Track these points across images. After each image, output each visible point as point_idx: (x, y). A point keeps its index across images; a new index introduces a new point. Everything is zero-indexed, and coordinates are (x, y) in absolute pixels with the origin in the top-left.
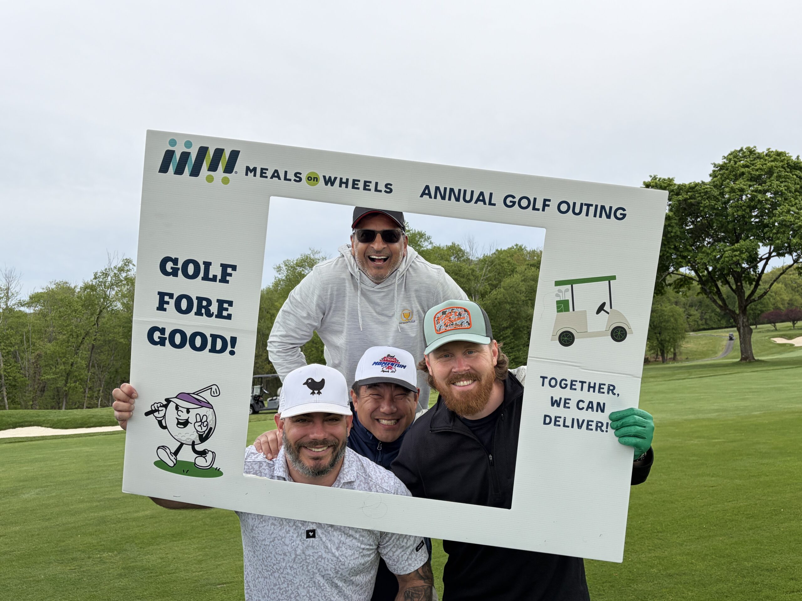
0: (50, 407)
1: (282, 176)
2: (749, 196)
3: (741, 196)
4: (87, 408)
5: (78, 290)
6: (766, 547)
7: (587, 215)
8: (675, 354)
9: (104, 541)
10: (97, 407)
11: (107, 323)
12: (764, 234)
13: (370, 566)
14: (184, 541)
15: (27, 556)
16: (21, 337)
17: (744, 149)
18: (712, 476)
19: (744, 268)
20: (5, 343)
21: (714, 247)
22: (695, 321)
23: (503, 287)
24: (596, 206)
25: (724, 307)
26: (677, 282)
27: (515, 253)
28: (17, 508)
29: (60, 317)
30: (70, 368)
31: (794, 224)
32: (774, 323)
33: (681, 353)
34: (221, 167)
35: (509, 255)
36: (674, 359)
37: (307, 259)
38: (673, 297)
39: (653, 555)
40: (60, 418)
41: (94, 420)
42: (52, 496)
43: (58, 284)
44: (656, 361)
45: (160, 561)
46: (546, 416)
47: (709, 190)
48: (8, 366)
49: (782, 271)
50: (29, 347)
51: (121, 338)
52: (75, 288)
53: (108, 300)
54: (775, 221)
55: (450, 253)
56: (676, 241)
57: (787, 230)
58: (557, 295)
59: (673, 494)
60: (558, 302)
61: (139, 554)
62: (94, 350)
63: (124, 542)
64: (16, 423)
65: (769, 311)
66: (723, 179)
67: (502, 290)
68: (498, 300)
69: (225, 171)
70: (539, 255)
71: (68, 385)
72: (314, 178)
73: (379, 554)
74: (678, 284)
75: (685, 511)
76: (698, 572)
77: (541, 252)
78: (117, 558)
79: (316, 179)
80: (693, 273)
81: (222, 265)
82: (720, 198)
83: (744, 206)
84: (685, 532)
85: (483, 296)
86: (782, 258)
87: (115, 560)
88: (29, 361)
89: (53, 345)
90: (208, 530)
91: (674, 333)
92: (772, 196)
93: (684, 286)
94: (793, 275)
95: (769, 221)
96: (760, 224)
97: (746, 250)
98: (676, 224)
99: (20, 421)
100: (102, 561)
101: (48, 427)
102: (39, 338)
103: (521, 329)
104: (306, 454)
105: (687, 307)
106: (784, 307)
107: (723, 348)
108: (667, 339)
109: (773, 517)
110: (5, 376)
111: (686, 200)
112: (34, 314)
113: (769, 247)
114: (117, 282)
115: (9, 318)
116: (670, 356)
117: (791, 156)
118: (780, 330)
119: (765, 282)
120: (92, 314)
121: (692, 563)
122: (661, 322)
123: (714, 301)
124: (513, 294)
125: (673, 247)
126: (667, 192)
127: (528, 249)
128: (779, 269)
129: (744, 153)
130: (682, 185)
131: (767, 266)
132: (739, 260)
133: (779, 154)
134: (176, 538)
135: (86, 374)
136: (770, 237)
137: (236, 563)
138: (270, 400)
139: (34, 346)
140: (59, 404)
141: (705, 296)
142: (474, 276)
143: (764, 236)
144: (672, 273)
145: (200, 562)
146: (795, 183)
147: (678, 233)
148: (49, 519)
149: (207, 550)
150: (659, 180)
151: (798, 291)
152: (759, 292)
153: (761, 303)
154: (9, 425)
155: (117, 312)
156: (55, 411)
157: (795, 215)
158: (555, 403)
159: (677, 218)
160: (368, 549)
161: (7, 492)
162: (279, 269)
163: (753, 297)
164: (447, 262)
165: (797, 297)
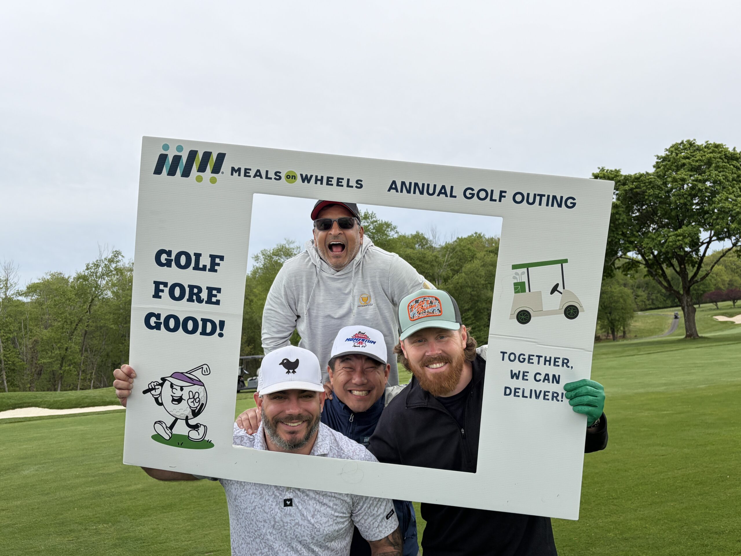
0: (46, 389)
1: (264, 175)
2: (690, 185)
3: (683, 185)
4: (81, 389)
5: (71, 280)
6: (714, 512)
7: (540, 204)
8: (624, 332)
9: (99, 514)
10: (90, 388)
11: (98, 311)
12: (705, 220)
13: (344, 533)
14: (173, 513)
15: (28, 529)
16: (19, 325)
17: (684, 142)
18: (662, 446)
19: (687, 252)
20: (5, 330)
21: (658, 233)
22: (642, 301)
23: (464, 272)
24: (549, 196)
25: (669, 288)
26: (625, 265)
27: (475, 240)
28: (18, 483)
29: (55, 305)
30: (64, 352)
31: (732, 211)
32: (716, 302)
33: (630, 331)
34: (209, 169)
35: (469, 242)
36: (624, 337)
37: (282, 249)
38: (622, 280)
39: (609, 520)
40: (56, 399)
41: (87, 400)
42: (50, 472)
43: (53, 275)
44: (607, 340)
45: (152, 531)
46: (506, 388)
47: (653, 180)
48: (7, 351)
49: (722, 254)
50: (26, 333)
51: (112, 324)
52: (68, 278)
53: (99, 289)
54: (715, 208)
55: (414, 241)
56: (624, 227)
57: (726, 216)
58: (514, 278)
59: (627, 463)
60: (515, 284)
61: (132, 526)
62: (87, 335)
63: (117, 515)
64: (16, 404)
65: (711, 292)
66: (666, 169)
67: (463, 274)
68: (460, 284)
69: (213, 172)
70: (497, 242)
71: (63, 368)
72: (292, 176)
73: (352, 522)
74: (626, 267)
75: (638, 479)
76: (651, 536)
77: (499, 239)
78: (112, 529)
79: (294, 177)
80: (640, 257)
81: (211, 256)
82: (664, 188)
83: (685, 194)
84: (638, 499)
85: (446, 280)
86: (722, 242)
87: (110, 531)
88: (26, 346)
89: (48, 331)
90: (196, 502)
91: (623, 313)
92: (711, 185)
93: (632, 270)
94: (732, 258)
95: (709, 208)
96: (700, 211)
97: (688, 235)
98: (623, 211)
99: (19, 402)
100: (97, 532)
101: (45, 408)
102: (36, 325)
103: (482, 311)
104: (282, 429)
105: (635, 289)
106: (725, 287)
107: (669, 327)
108: (617, 318)
109: (720, 483)
110: (5, 361)
111: (631, 189)
112: (31, 303)
113: (709, 232)
114: (108, 273)
115: (8, 307)
116: (620, 334)
117: (727, 148)
118: (721, 309)
119: (707, 264)
120: (85, 302)
121: (646, 528)
122: (611, 303)
123: (660, 283)
124: (474, 278)
125: (620, 233)
126: (613, 183)
127: (487, 237)
128: (719, 253)
129: (685, 145)
130: (628, 176)
131: (708, 250)
132: (682, 245)
133: (717, 146)
134: (166, 509)
135: (79, 358)
136: (710, 223)
137: (222, 532)
138: (250, 380)
139: (31, 332)
140: (54, 386)
141: (651, 278)
142: (437, 262)
143: (705, 222)
144: (621, 257)
145: (189, 532)
146: (732, 172)
147: (626, 220)
148: (48, 494)
149: (194, 520)
150: (607, 171)
151: (737, 272)
152: (702, 273)
153: (703, 284)
154: (9, 406)
155: (108, 300)
156: (51, 392)
157: (733, 202)
158: (514, 376)
159: (624, 206)
160: (341, 517)
161: (8, 469)
162: (257, 258)
163: (696, 279)
164: (412, 250)
165: (737, 278)
